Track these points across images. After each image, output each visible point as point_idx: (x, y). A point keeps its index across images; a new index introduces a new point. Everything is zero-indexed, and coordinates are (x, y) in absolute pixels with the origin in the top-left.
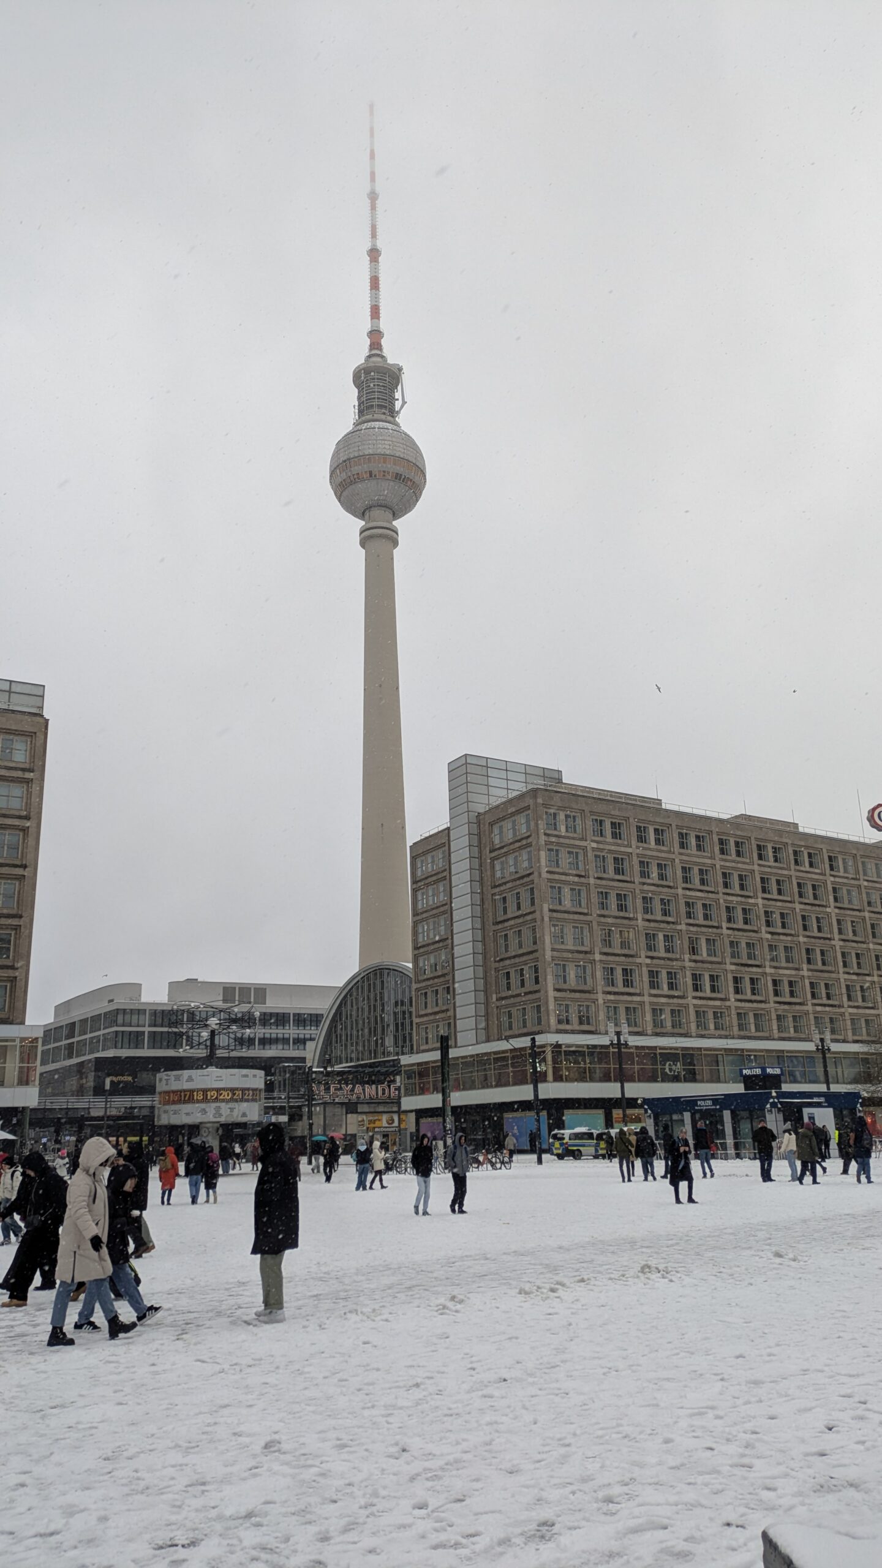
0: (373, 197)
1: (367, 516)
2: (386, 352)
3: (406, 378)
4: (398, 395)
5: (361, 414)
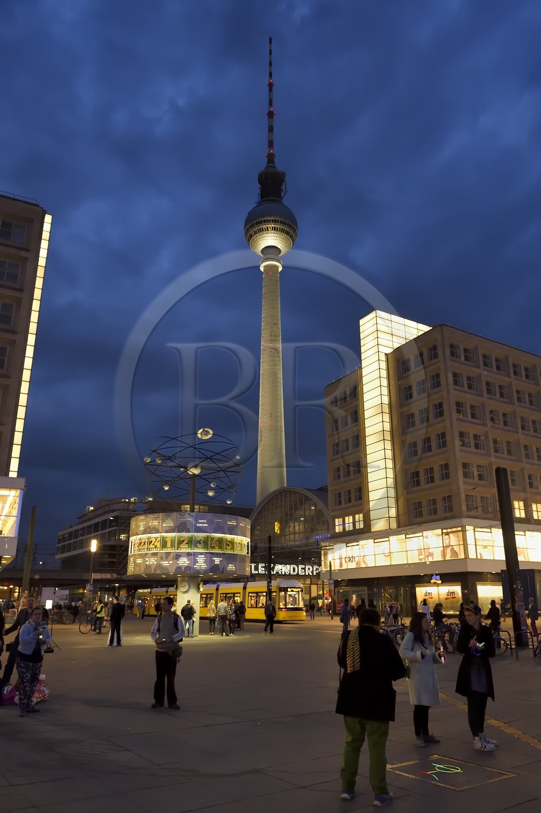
1: (265, 252)
2: (276, 165)
4: (283, 188)
5: (262, 197)
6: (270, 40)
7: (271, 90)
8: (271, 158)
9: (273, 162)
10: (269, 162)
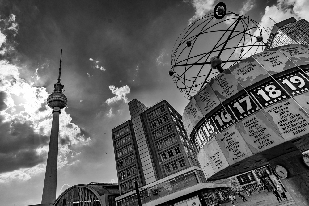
0: (61, 61)
1: (54, 108)
2: (61, 83)
3: (64, 87)
4: (63, 89)
5: (55, 91)
6: (62, 50)
7: (61, 63)
8: (59, 80)
9: (60, 82)
10: (58, 81)
